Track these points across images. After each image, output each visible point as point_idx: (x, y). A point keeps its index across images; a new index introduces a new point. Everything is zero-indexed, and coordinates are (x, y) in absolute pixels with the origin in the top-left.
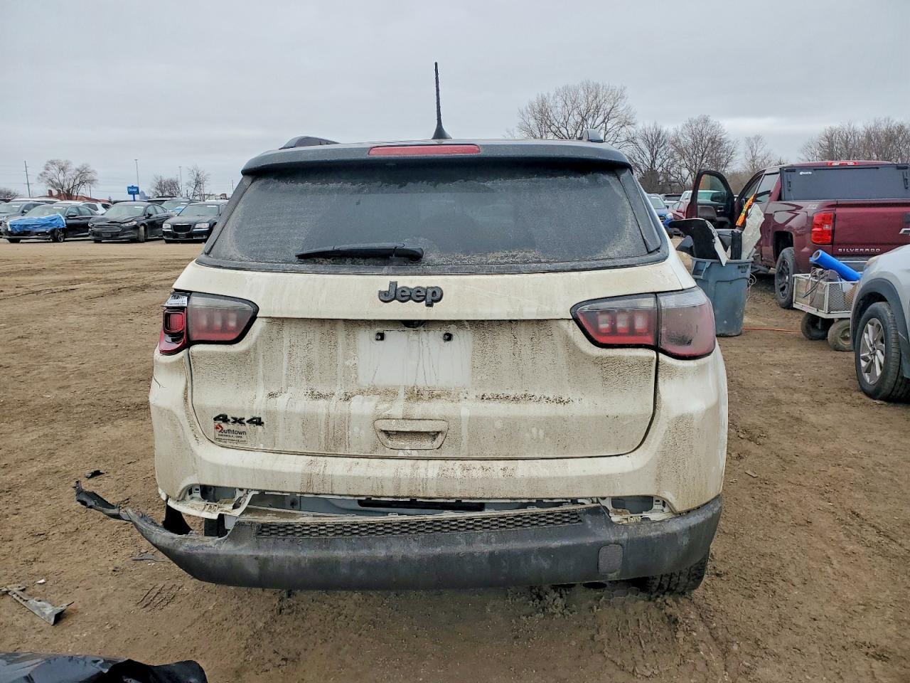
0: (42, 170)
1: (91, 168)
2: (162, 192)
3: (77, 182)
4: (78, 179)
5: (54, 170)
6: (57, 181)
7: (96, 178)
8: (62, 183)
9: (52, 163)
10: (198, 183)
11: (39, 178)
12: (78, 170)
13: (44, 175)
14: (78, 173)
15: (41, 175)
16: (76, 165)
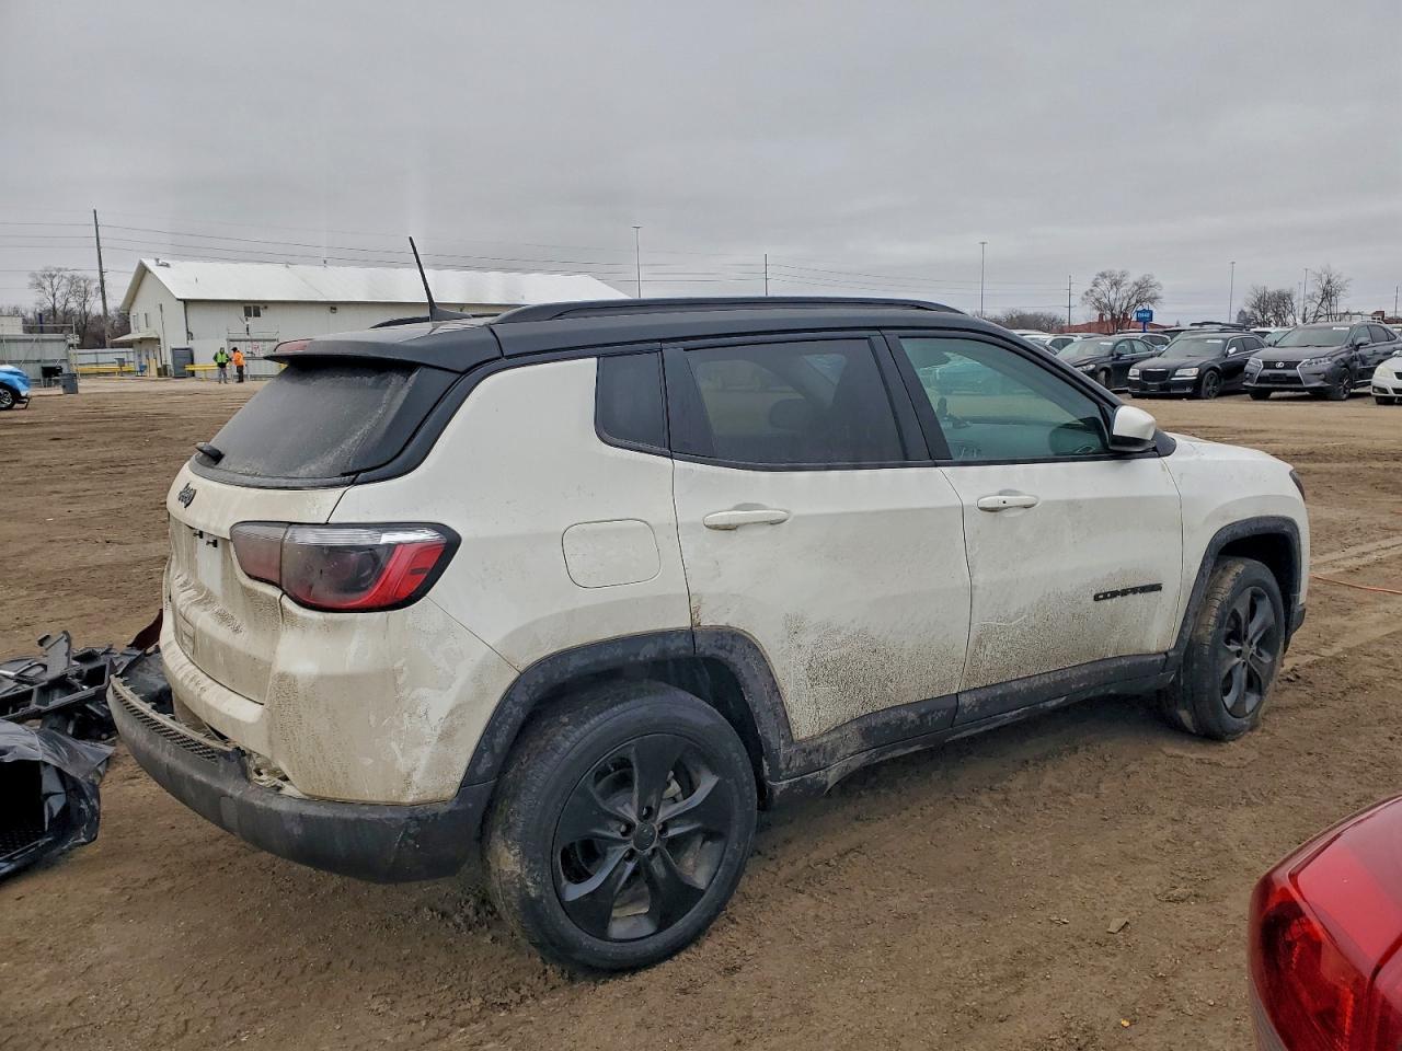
0: (1089, 287)
1: (1153, 282)
2: (1264, 313)
3: (1133, 301)
4: (1135, 298)
5: (1105, 285)
6: (1106, 301)
7: (1160, 294)
8: (1112, 304)
9: (1103, 275)
10: (1328, 295)
11: (1083, 299)
12: (1136, 284)
13: (1090, 294)
14: (1136, 288)
15: (1087, 294)
16: (1134, 276)
